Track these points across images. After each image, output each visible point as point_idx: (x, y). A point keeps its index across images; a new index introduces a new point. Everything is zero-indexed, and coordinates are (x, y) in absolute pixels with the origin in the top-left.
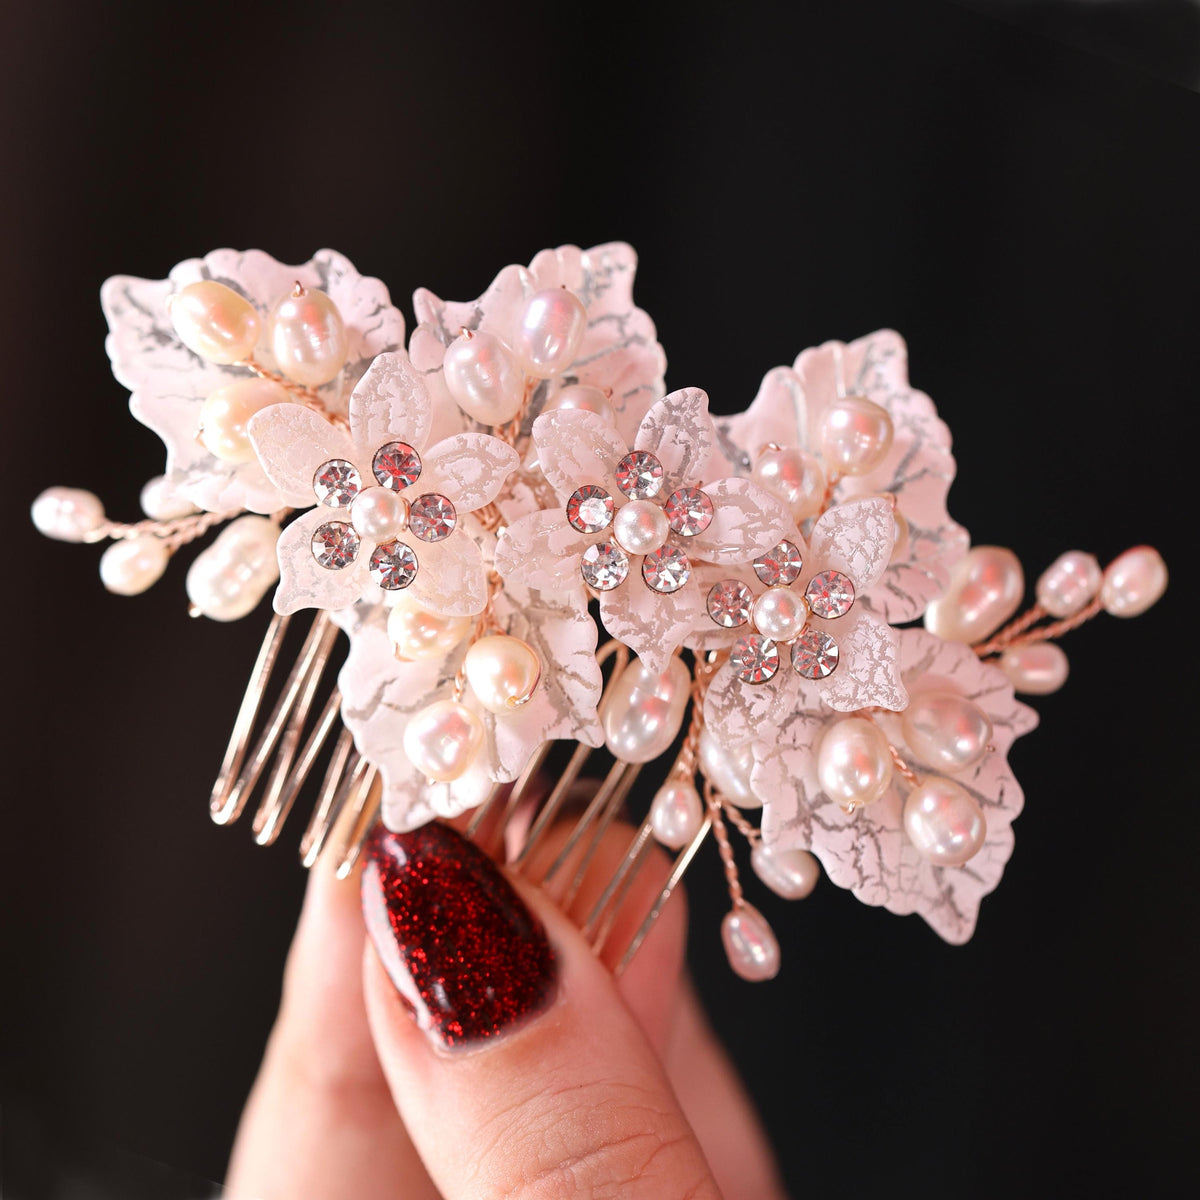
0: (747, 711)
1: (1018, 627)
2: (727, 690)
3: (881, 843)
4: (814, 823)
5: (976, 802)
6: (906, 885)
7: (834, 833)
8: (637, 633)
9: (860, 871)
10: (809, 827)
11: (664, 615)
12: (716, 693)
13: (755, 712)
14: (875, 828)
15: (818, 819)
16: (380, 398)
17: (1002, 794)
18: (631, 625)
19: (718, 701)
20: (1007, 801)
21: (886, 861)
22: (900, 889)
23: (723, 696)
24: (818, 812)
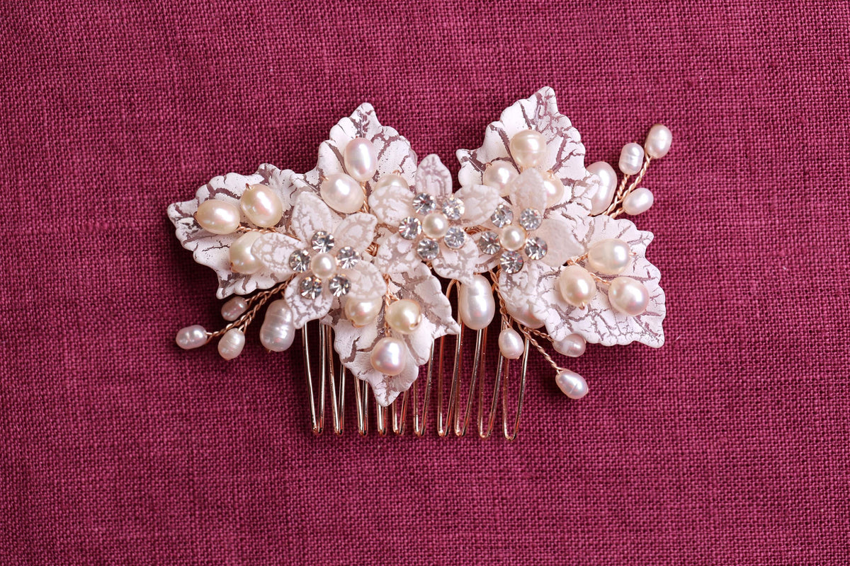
0: (519, 286)
1: (621, 188)
2: (507, 282)
3: (603, 317)
4: (570, 321)
5: (639, 282)
6: (624, 331)
7: (581, 321)
8: (454, 271)
9: (599, 333)
10: (569, 324)
11: (462, 258)
12: (503, 286)
13: (523, 285)
14: (598, 312)
15: (571, 318)
16: (305, 215)
17: (648, 273)
18: (450, 269)
19: (505, 288)
20: (652, 275)
21: (609, 324)
22: (621, 334)
23: (507, 285)
24: (570, 315)
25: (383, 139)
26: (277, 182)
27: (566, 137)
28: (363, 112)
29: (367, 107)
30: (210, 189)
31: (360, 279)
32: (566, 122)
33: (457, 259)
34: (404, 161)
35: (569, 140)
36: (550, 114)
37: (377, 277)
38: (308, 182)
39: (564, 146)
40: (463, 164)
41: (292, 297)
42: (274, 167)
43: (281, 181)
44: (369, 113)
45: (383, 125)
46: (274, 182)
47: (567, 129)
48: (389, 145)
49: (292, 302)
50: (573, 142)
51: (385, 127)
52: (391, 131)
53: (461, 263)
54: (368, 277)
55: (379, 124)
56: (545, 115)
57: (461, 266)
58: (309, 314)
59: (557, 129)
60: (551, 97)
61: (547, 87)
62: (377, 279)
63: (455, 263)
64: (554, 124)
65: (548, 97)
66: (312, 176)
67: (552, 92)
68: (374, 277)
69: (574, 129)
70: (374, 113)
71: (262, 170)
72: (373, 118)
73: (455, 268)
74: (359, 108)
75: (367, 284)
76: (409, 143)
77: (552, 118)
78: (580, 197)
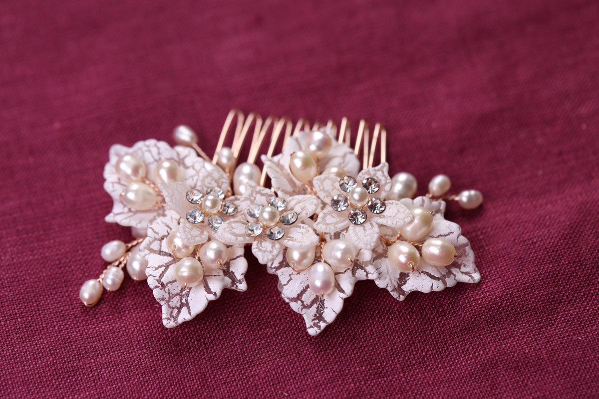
2: (222, 184)
18: (263, 192)
19: (224, 181)
25: (302, 302)
26: (391, 280)
27: (158, 281)
28: (316, 328)
29: (312, 332)
30: (445, 283)
31: (333, 190)
32: (157, 294)
33: (257, 198)
34: (288, 283)
35: (157, 278)
36: (169, 306)
37: (319, 188)
38: (365, 271)
39: (161, 275)
40: (242, 277)
41: (386, 183)
42: (392, 293)
43: (388, 279)
44: (311, 327)
45: (301, 316)
46: (393, 281)
47: (157, 287)
48: (299, 295)
49: (387, 179)
50: (154, 277)
51: (300, 312)
52: (295, 306)
53: (254, 195)
54: (326, 189)
55: (304, 316)
56: (173, 308)
57: (254, 193)
58: (375, 170)
59: (165, 290)
60: (166, 318)
61: (168, 326)
62: (320, 187)
63: (258, 196)
64: (167, 296)
65: (168, 319)
66: (361, 275)
67: (165, 322)
68: (321, 188)
69: (151, 286)
70: (308, 326)
71: (403, 295)
72: (308, 322)
73: (259, 192)
74: (319, 331)
75: (328, 185)
76: (282, 295)
77: (168, 302)
78: (155, 239)
